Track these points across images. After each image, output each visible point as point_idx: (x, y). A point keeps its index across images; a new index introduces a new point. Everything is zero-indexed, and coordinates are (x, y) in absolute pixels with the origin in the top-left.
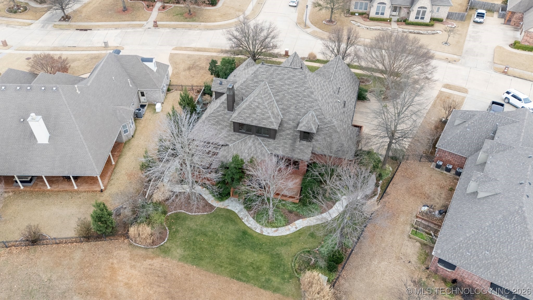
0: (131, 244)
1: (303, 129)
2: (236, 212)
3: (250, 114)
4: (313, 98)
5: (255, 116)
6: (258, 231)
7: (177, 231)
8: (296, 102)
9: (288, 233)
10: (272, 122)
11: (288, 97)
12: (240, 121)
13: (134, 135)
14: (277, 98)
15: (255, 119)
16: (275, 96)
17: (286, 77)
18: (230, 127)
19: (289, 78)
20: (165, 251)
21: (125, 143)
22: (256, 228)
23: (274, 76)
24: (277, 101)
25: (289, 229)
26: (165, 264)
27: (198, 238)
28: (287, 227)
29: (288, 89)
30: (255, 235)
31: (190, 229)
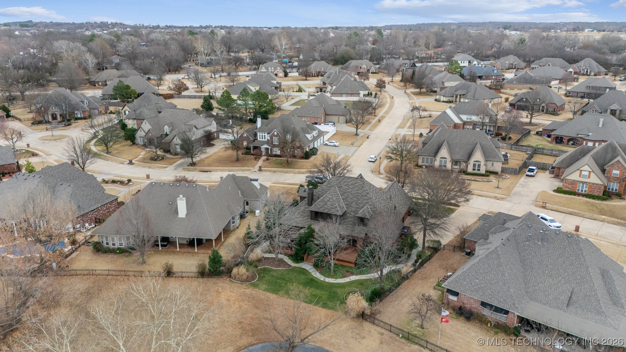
0: (231, 281)
1: (360, 215)
2: (307, 269)
3: (323, 205)
4: (368, 197)
5: (326, 206)
6: (322, 279)
7: (264, 277)
8: (356, 200)
9: (344, 282)
10: (337, 210)
11: (351, 196)
12: (316, 210)
13: (239, 226)
14: (343, 197)
15: (326, 209)
16: (342, 196)
17: (350, 183)
18: (309, 217)
19: (352, 184)
20: (255, 286)
21: (232, 231)
22: (320, 278)
23: (342, 183)
24: (343, 199)
25: (345, 280)
26: (253, 292)
27: (278, 281)
28: (343, 279)
29: (352, 191)
30: (319, 281)
31: (273, 276)
